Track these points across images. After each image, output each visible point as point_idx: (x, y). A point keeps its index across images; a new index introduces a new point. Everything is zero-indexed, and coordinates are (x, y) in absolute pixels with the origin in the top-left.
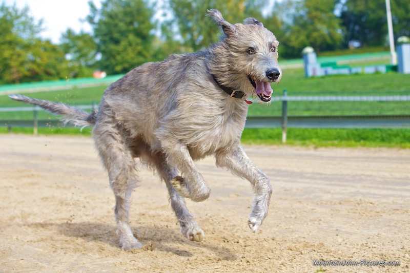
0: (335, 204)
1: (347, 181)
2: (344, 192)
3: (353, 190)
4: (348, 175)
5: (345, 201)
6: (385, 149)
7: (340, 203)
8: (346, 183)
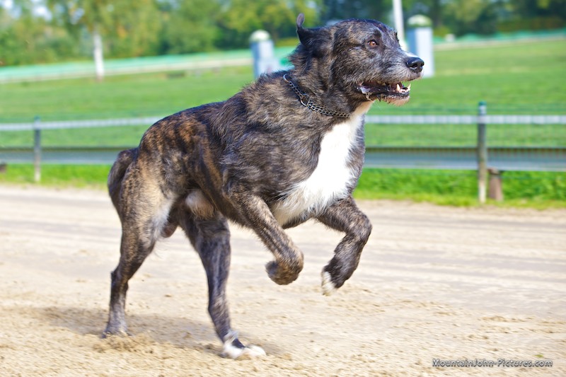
6: (387, 203)
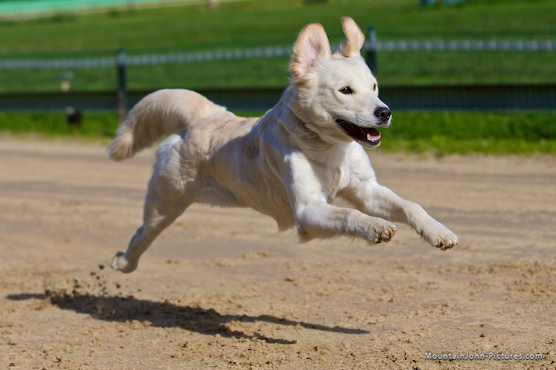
0: (479, 272)
1: (508, 224)
2: (501, 247)
3: (520, 243)
4: (510, 212)
5: (500, 266)
7: (491, 271)
8: (505, 230)
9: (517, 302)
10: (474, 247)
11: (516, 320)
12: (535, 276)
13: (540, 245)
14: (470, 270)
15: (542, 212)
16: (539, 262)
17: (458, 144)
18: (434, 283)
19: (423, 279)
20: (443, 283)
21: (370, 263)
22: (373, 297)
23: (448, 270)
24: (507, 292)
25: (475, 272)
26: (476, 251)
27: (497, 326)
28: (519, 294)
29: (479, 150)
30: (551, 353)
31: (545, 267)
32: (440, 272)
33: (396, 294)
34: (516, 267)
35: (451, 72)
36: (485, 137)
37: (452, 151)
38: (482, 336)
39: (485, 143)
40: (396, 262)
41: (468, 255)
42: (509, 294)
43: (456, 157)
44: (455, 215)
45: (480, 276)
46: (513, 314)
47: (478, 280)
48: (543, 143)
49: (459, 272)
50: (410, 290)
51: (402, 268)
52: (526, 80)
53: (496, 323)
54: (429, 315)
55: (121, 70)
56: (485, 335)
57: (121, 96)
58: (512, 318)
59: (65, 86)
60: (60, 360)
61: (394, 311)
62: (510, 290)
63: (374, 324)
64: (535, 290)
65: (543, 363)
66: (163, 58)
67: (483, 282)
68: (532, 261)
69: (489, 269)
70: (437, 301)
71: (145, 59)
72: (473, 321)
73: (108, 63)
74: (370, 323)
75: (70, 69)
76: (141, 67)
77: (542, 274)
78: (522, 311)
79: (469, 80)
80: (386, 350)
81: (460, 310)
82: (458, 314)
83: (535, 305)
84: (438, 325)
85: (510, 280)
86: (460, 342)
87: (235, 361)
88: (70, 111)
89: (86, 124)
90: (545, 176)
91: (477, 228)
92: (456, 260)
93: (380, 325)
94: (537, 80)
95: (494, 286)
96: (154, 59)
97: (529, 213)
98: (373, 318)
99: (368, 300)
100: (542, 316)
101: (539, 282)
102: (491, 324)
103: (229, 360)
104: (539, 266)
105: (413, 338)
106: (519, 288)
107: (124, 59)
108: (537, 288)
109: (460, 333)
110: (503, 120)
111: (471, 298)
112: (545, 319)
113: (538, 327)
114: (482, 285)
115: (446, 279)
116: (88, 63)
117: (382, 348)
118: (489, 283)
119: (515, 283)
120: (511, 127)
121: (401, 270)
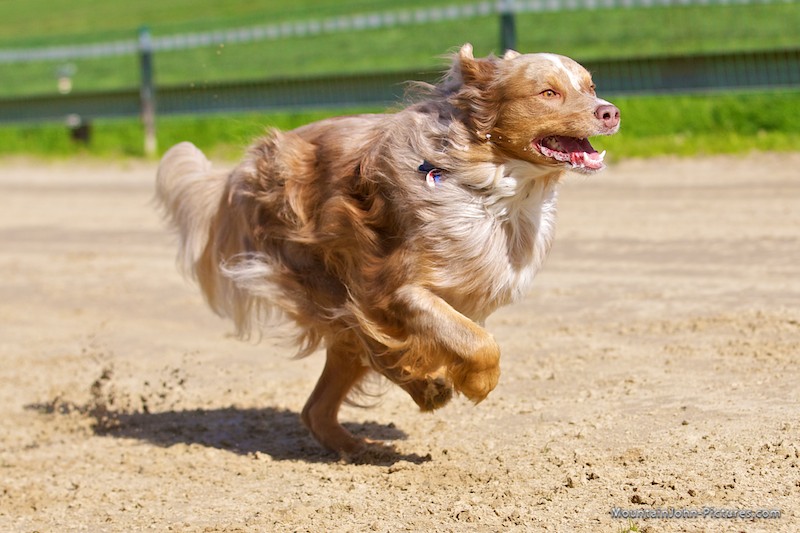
9: (733, 371)
10: (668, 294)
11: (733, 398)
12: (757, 332)
13: (764, 286)
14: (664, 327)
15: (766, 238)
16: (764, 311)
17: (641, 144)
18: (612, 349)
19: (595, 345)
20: (625, 349)
21: (519, 324)
22: (526, 374)
23: (632, 330)
24: (718, 357)
25: (671, 330)
26: (672, 299)
27: (706, 408)
28: (735, 359)
29: (669, 150)
30: (785, 444)
31: (773, 319)
32: (620, 333)
33: (559, 367)
34: (730, 321)
35: (624, 39)
36: (679, 131)
37: (632, 154)
38: (684, 424)
39: (678, 140)
40: (556, 321)
41: (660, 306)
42: (721, 360)
43: (637, 163)
44: (640, 248)
45: (679, 337)
46: (728, 389)
47: (676, 342)
48: (763, 136)
49: (648, 331)
50: (579, 361)
51: (566, 329)
52: (734, 46)
53: (703, 403)
54: (607, 396)
55: (146, 59)
56: (688, 421)
57: (147, 95)
58: (726, 394)
59: (65, 86)
60: (77, 487)
61: (556, 392)
62: (722, 354)
63: (529, 412)
64: (758, 353)
65: (773, 458)
66: (204, 39)
67: (684, 345)
68: (752, 311)
69: (691, 325)
70: (618, 375)
71: (178, 41)
72: (670, 402)
73: (126, 49)
74: (522, 413)
75: (70, 60)
76: (174, 53)
77: (767, 329)
78: (741, 384)
79: (652, 49)
80: (547, 450)
81: (651, 387)
82: (649, 392)
83: (759, 375)
84: (620, 411)
85: (722, 339)
86: (653, 434)
87: (329, 476)
88: (74, 121)
89: (98, 138)
90: (767, 185)
91: (672, 266)
92: (643, 314)
93: (537, 414)
94: (749, 46)
95: (699, 349)
96: (193, 40)
97: (746, 241)
98: (526, 405)
99: (519, 378)
100: (771, 390)
101: (765, 340)
102: (696, 406)
103: (321, 476)
104: (763, 317)
105: (584, 432)
106: (735, 350)
107: (149, 42)
108: (761, 350)
109: (652, 420)
110: (704, 104)
111: (667, 368)
112: (774, 395)
113: (763, 406)
114: (683, 348)
115: (630, 343)
116: (96, 51)
117: (542, 447)
118: (692, 346)
119: (730, 344)
120: (716, 116)
121: (564, 333)
